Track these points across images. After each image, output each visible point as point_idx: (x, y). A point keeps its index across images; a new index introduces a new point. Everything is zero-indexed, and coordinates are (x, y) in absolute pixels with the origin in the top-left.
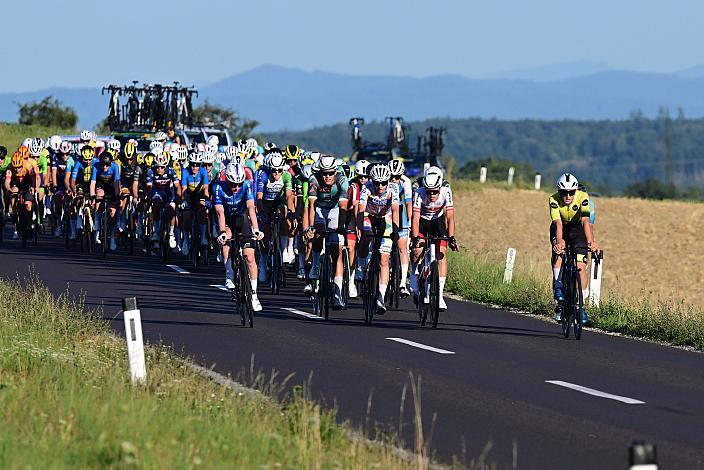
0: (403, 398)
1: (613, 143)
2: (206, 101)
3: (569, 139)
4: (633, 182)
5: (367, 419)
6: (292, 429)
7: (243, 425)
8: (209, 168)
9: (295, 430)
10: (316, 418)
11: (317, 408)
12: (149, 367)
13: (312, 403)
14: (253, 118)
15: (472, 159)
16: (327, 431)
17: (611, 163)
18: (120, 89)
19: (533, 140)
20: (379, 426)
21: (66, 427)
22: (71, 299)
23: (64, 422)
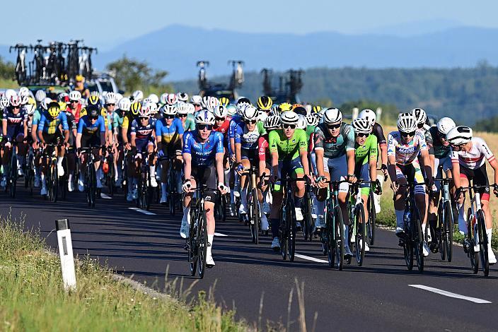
0: (290, 301)
1: (464, 87)
2: (124, 55)
3: (426, 83)
4: (480, 118)
5: (260, 318)
6: (198, 327)
7: (157, 324)
8: (184, 118)
9: (200, 327)
10: (218, 318)
11: (219, 309)
12: (78, 277)
13: (214, 305)
14: (163, 69)
15: (346, 101)
16: (227, 328)
17: (462, 103)
18: (26, 47)
19: (396, 86)
20: (270, 324)
21: (9, 327)
22: (12, 221)
23: (8, 323)
